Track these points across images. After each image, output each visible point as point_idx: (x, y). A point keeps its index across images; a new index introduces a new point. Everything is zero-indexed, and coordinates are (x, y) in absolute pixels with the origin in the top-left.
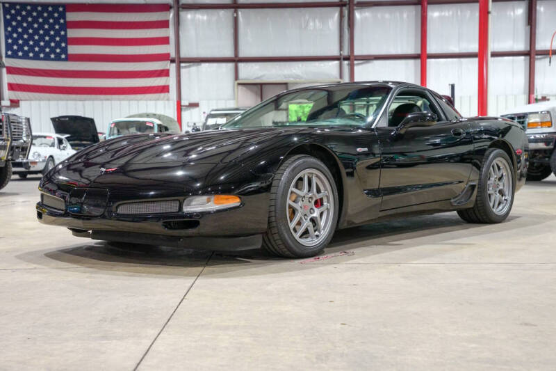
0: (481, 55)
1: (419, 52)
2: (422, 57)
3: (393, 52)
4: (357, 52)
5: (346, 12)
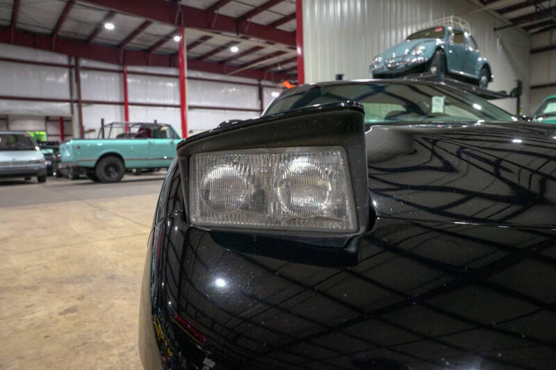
0: (182, 106)
1: (123, 100)
2: (125, 104)
3: (106, 99)
4: (84, 97)
5: (74, 72)
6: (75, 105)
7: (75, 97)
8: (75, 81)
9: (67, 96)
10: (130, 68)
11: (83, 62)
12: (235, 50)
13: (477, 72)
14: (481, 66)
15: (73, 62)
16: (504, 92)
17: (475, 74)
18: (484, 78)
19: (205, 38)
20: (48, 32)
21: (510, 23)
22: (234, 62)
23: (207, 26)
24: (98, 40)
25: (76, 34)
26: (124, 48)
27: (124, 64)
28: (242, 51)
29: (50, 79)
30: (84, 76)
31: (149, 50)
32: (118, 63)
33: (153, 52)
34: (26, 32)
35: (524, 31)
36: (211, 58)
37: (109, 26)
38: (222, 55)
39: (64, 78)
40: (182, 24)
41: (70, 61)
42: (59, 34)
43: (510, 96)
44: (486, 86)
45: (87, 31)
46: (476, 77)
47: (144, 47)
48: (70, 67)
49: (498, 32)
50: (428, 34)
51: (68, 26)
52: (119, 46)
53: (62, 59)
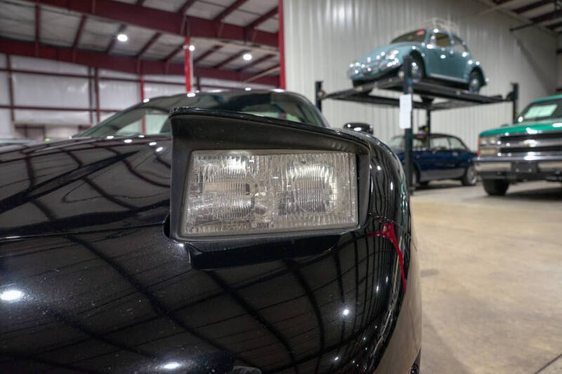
4: (102, 106)
5: (93, 82)
6: (94, 114)
7: (94, 106)
8: (94, 91)
9: (86, 105)
10: (147, 78)
11: (103, 73)
12: (248, 57)
13: (466, 76)
14: (471, 69)
15: (93, 73)
16: (500, 96)
17: (463, 78)
18: (475, 82)
19: (217, 47)
20: (70, 45)
21: (529, 22)
22: (250, 70)
23: (214, 35)
24: (114, 51)
25: (95, 46)
26: (140, 58)
27: (142, 73)
28: (256, 58)
29: (71, 89)
30: (102, 86)
31: (165, 60)
32: (135, 72)
33: (169, 61)
34: (50, 47)
35: (549, 31)
36: (228, 66)
37: (122, 38)
38: (236, 63)
39: (84, 87)
40: (189, 33)
41: (90, 71)
42: (80, 47)
43: (506, 100)
44: (478, 89)
45: (104, 43)
46: (464, 80)
47: (161, 57)
48: (89, 77)
49: (516, 32)
50: (410, 38)
51: (86, 39)
52: (137, 56)
53: (83, 70)
